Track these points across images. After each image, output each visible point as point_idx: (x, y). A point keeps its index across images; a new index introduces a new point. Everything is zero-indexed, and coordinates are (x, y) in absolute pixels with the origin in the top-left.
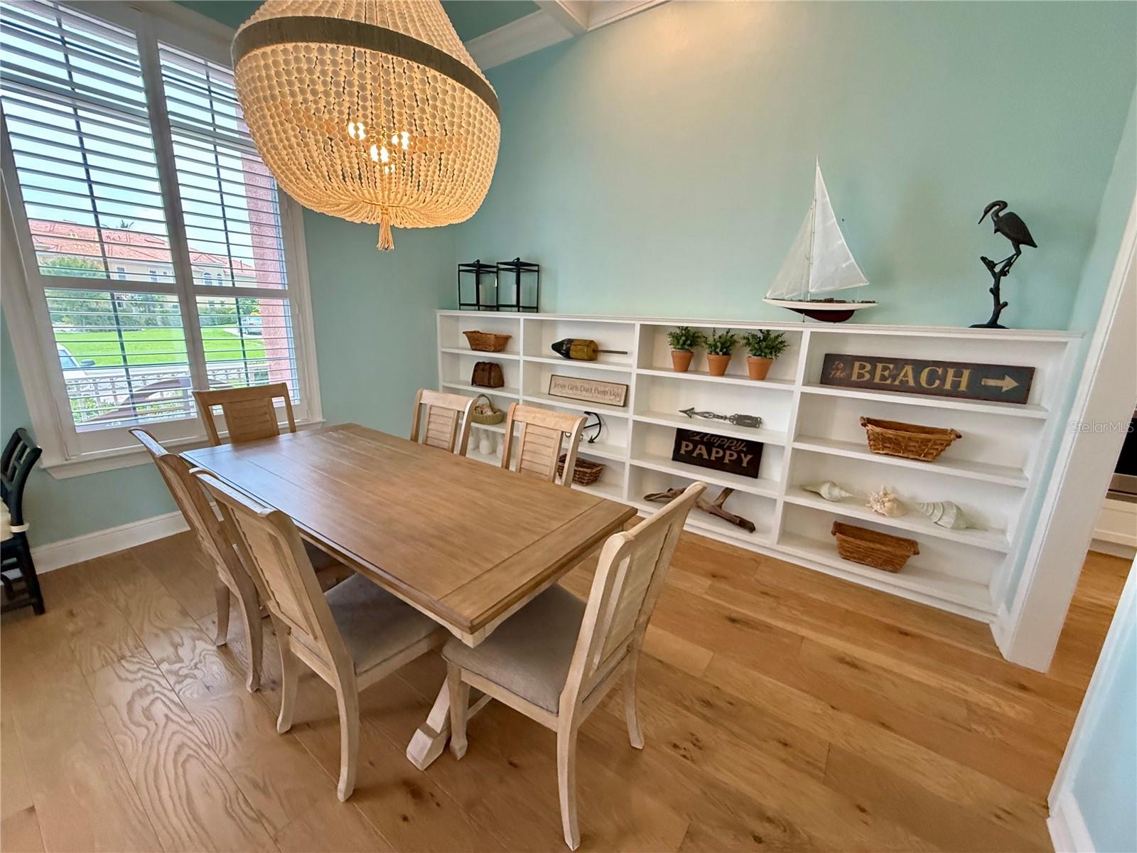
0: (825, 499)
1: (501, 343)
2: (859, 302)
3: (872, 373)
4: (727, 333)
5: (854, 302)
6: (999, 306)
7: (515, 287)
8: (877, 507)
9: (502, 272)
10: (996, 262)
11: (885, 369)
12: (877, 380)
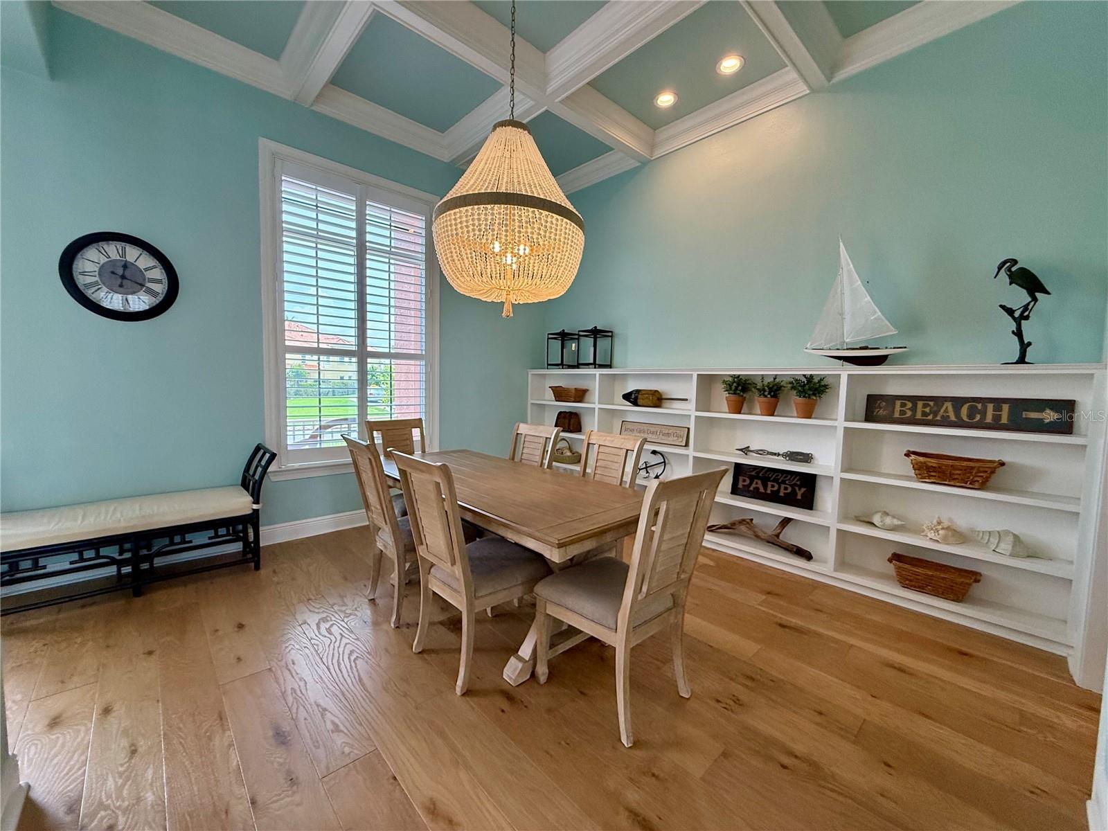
0: (879, 528)
1: (580, 395)
2: (891, 348)
3: (914, 409)
4: (775, 379)
5: (886, 348)
6: (1024, 347)
7: (592, 349)
8: (931, 535)
9: (582, 338)
10: (1014, 309)
11: (925, 406)
12: (919, 416)
